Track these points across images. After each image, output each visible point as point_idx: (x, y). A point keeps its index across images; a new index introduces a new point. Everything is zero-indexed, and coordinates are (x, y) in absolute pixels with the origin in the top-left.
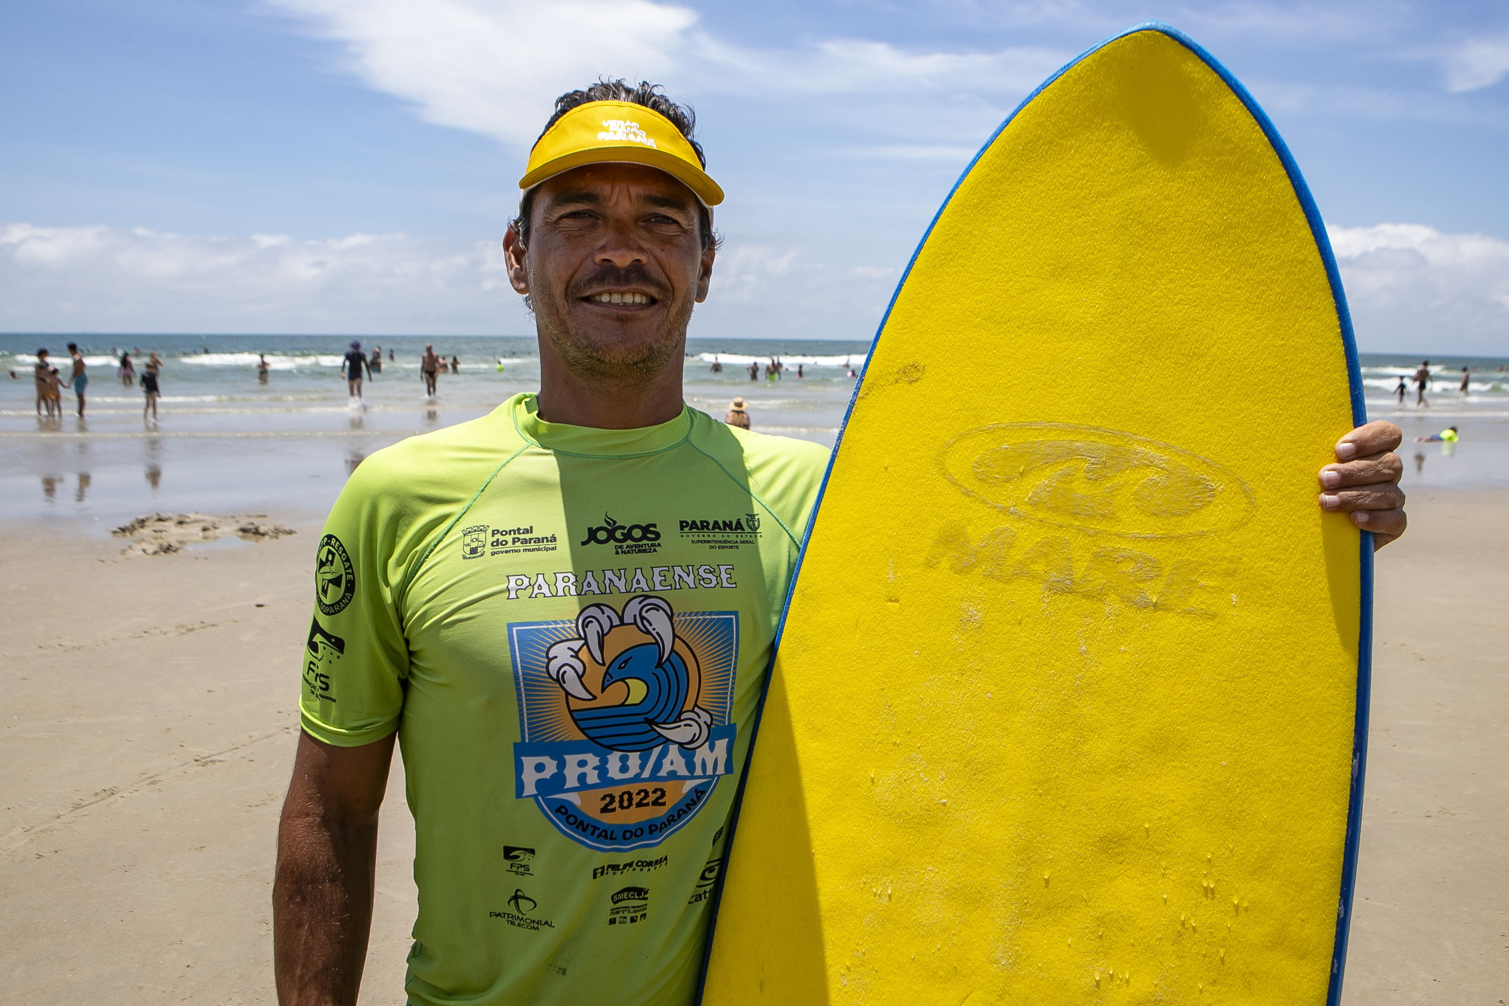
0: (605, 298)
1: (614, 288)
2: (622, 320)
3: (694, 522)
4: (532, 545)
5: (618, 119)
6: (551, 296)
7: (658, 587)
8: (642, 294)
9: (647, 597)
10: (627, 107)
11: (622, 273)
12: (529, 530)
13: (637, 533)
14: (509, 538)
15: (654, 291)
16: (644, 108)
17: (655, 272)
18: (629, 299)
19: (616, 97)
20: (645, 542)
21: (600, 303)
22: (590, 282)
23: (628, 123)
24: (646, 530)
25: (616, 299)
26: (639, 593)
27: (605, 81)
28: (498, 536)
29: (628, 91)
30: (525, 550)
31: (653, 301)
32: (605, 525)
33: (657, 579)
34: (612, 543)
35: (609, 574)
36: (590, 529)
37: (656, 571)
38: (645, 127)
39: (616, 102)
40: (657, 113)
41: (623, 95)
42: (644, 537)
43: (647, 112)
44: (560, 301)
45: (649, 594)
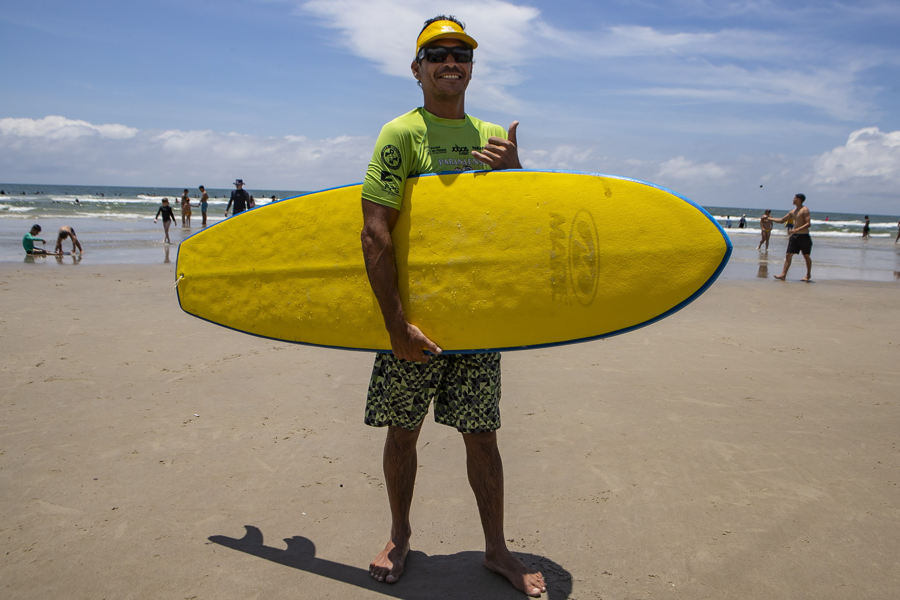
0: (447, 77)
1: (449, 73)
2: (452, 83)
3: (475, 147)
4: (441, 151)
5: (446, 26)
6: (430, 77)
7: (469, 164)
8: (457, 75)
9: (467, 167)
10: (448, 22)
11: (451, 69)
12: (439, 147)
13: (463, 149)
14: (435, 149)
15: (460, 74)
16: (452, 22)
17: (461, 70)
18: (453, 77)
19: (444, 19)
20: (465, 152)
21: (444, 78)
22: (441, 72)
23: (449, 27)
24: (465, 148)
25: (450, 77)
26: (465, 165)
27: (440, 16)
28: (433, 149)
29: (447, 19)
30: (440, 153)
31: (460, 77)
32: (456, 147)
33: (469, 162)
34: (458, 152)
35: (459, 160)
36: (453, 147)
37: (469, 159)
38: (453, 28)
39: (444, 21)
40: (456, 24)
41: (446, 19)
42: (465, 150)
43: (453, 23)
44: (433, 78)
45: (468, 166)
